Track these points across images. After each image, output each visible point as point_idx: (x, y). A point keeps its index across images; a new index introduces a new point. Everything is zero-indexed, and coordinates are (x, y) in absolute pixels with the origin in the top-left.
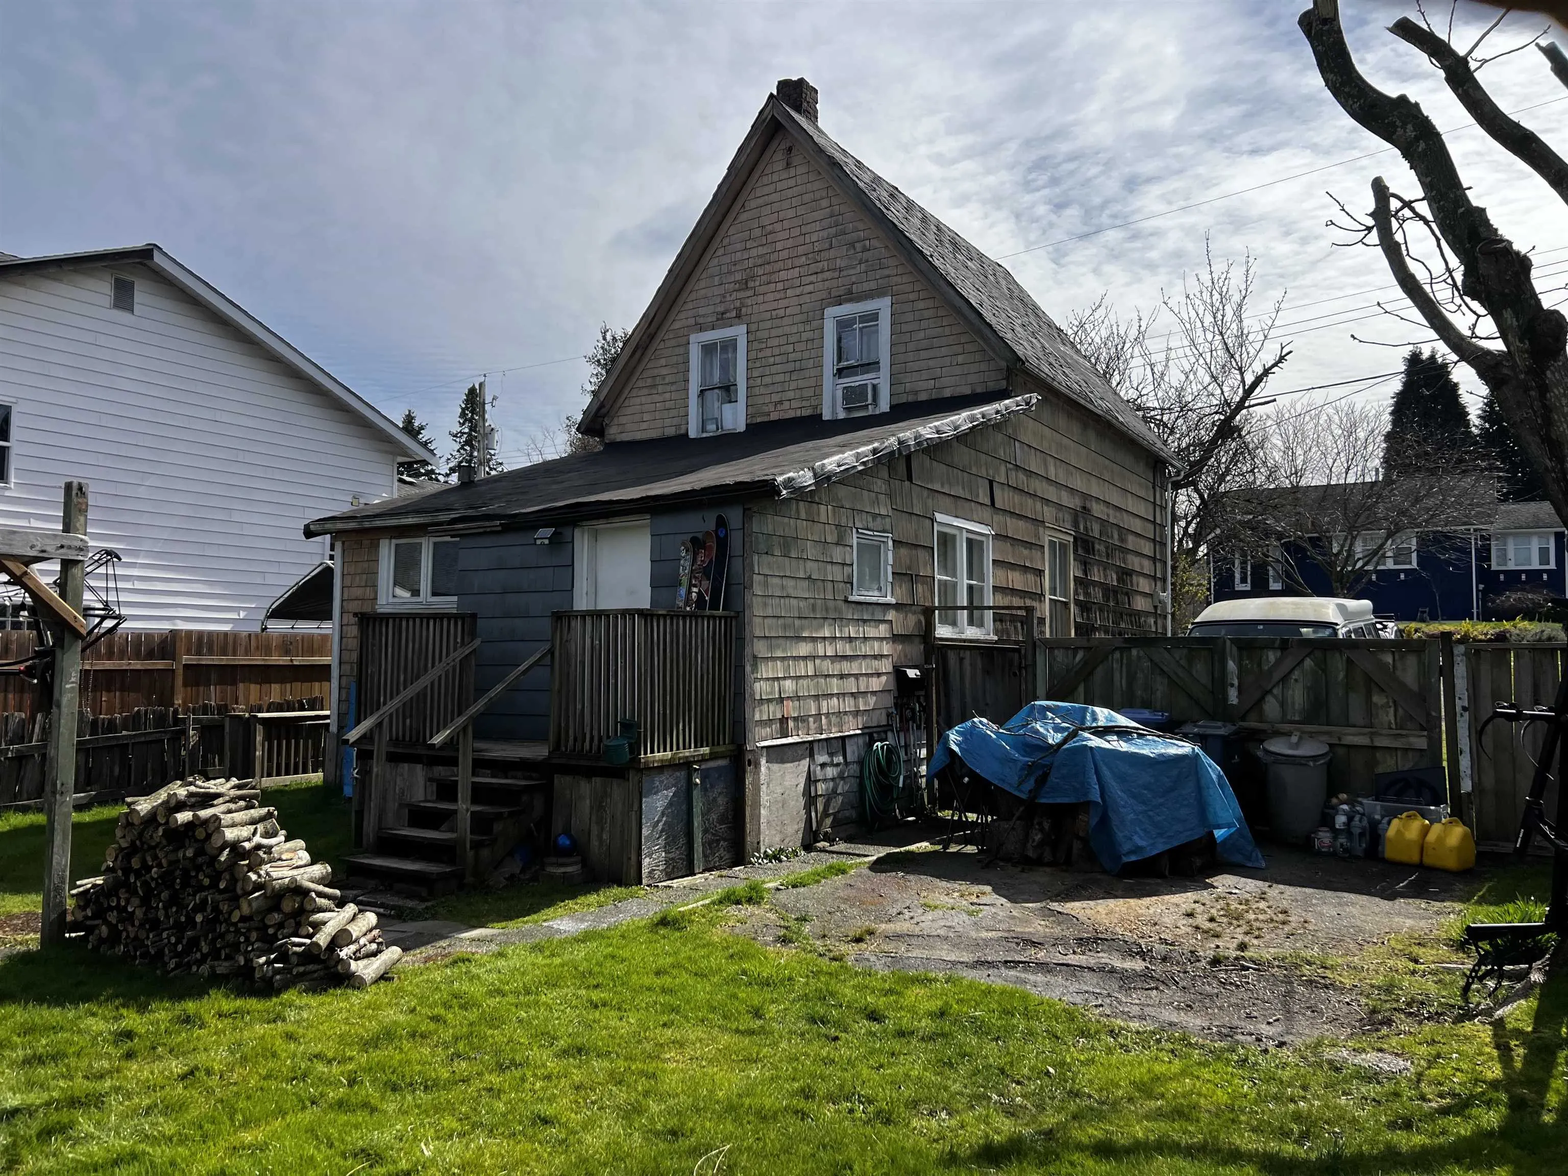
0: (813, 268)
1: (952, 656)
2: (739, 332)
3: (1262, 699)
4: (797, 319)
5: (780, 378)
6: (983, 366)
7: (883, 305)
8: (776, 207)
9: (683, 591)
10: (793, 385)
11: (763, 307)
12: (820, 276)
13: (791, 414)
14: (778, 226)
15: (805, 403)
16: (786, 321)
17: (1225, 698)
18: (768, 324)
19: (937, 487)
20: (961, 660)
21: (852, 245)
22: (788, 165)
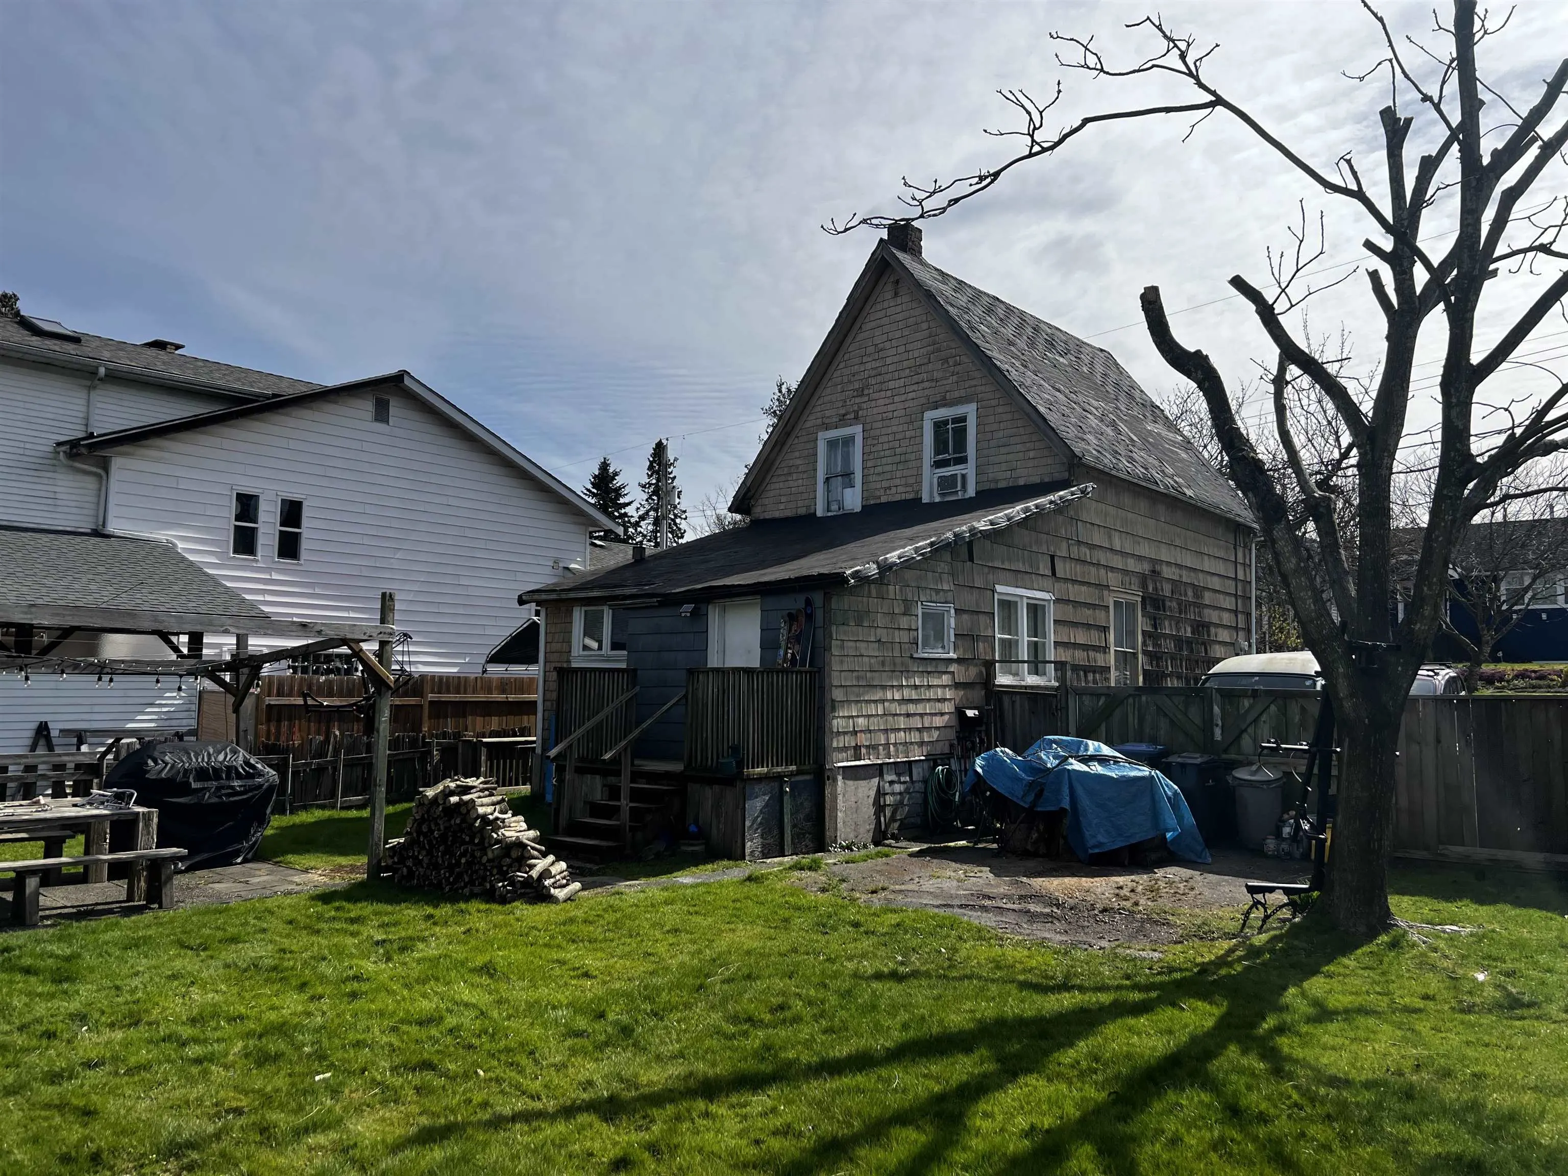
0: (916, 379)
1: (1006, 700)
2: (857, 430)
3: (1238, 737)
4: (902, 420)
5: (888, 468)
6: (1050, 461)
7: (970, 410)
8: (886, 329)
9: (782, 652)
10: (899, 474)
11: (875, 411)
12: (922, 386)
13: (898, 498)
14: (888, 345)
15: (910, 489)
16: (894, 422)
17: (1213, 734)
18: (879, 425)
19: (998, 564)
20: (1013, 702)
21: (946, 360)
22: (896, 295)
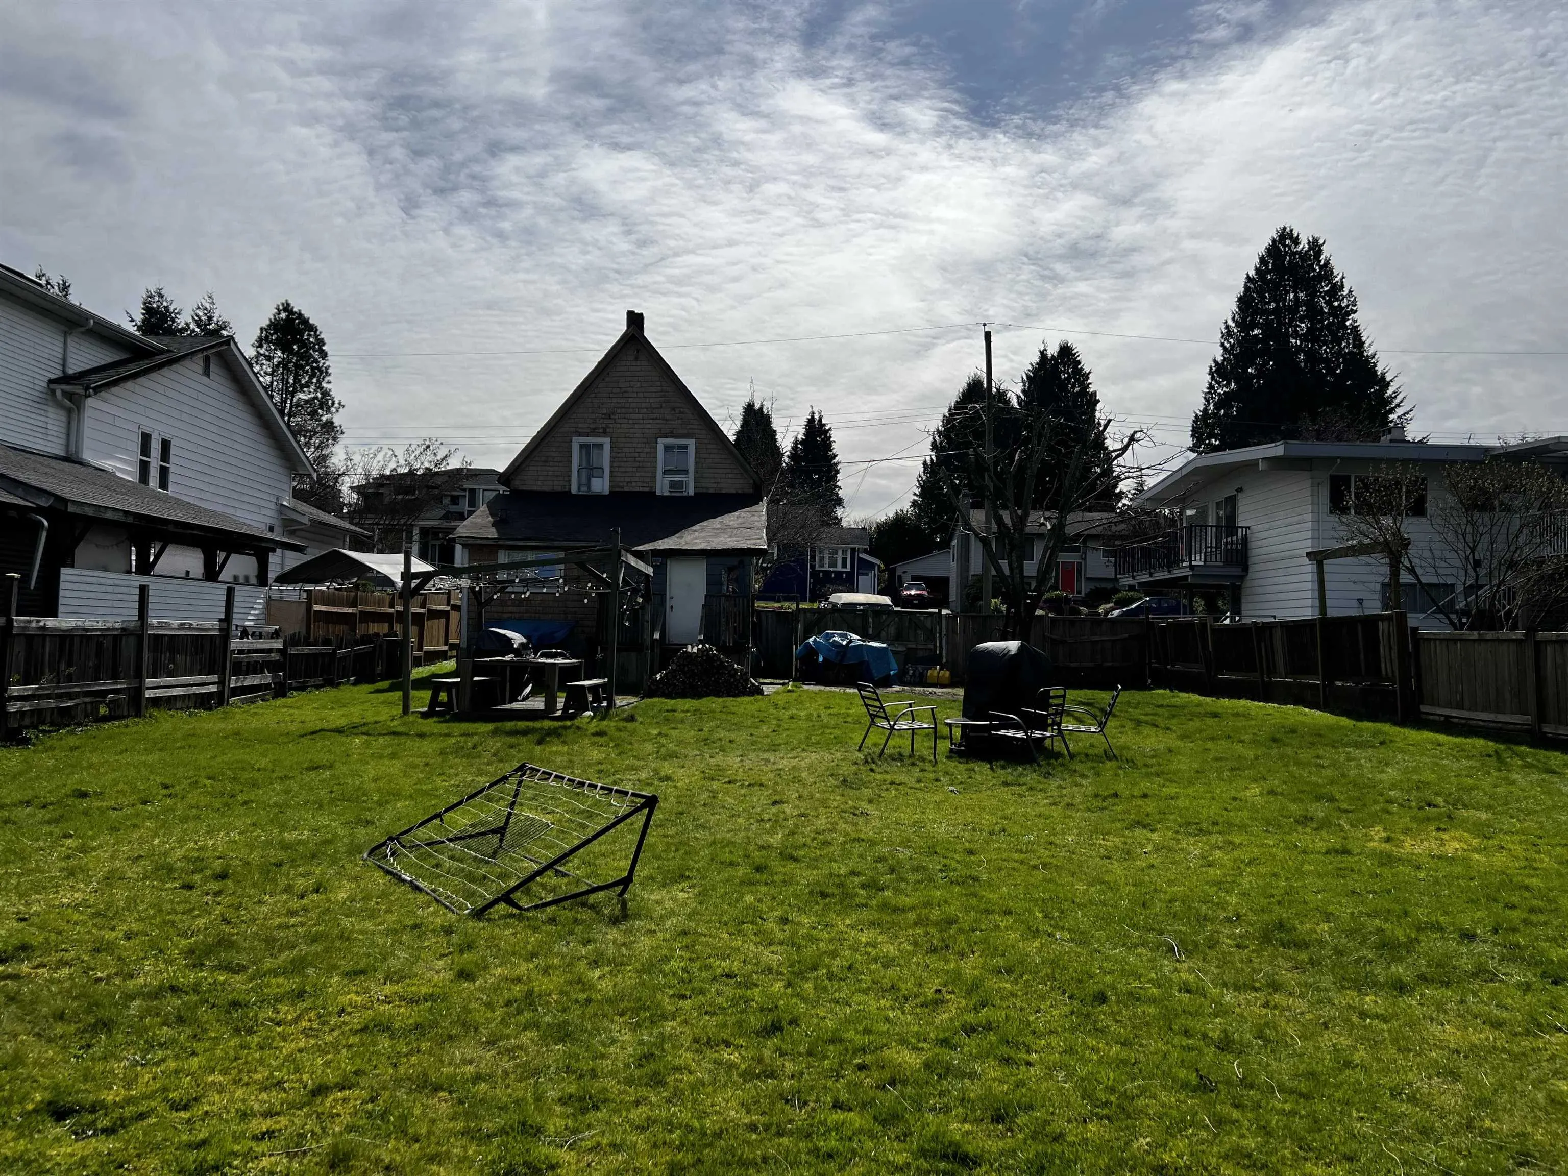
0: (651, 416)
2: (606, 441)
3: (880, 632)
4: (641, 440)
5: (631, 469)
6: (742, 481)
7: (691, 443)
8: (629, 379)
9: (724, 587)
10: (638, 474)
11: (620, 431)
12: (655, 421)
13: (637, 489)
14: (630, 390)
15: (646, 485)
16: (634, 440)
18: (623, 440)
22: (636, 359)
